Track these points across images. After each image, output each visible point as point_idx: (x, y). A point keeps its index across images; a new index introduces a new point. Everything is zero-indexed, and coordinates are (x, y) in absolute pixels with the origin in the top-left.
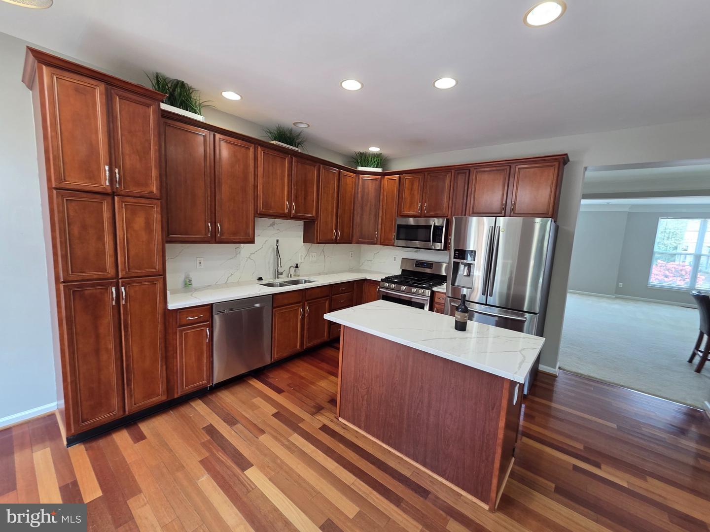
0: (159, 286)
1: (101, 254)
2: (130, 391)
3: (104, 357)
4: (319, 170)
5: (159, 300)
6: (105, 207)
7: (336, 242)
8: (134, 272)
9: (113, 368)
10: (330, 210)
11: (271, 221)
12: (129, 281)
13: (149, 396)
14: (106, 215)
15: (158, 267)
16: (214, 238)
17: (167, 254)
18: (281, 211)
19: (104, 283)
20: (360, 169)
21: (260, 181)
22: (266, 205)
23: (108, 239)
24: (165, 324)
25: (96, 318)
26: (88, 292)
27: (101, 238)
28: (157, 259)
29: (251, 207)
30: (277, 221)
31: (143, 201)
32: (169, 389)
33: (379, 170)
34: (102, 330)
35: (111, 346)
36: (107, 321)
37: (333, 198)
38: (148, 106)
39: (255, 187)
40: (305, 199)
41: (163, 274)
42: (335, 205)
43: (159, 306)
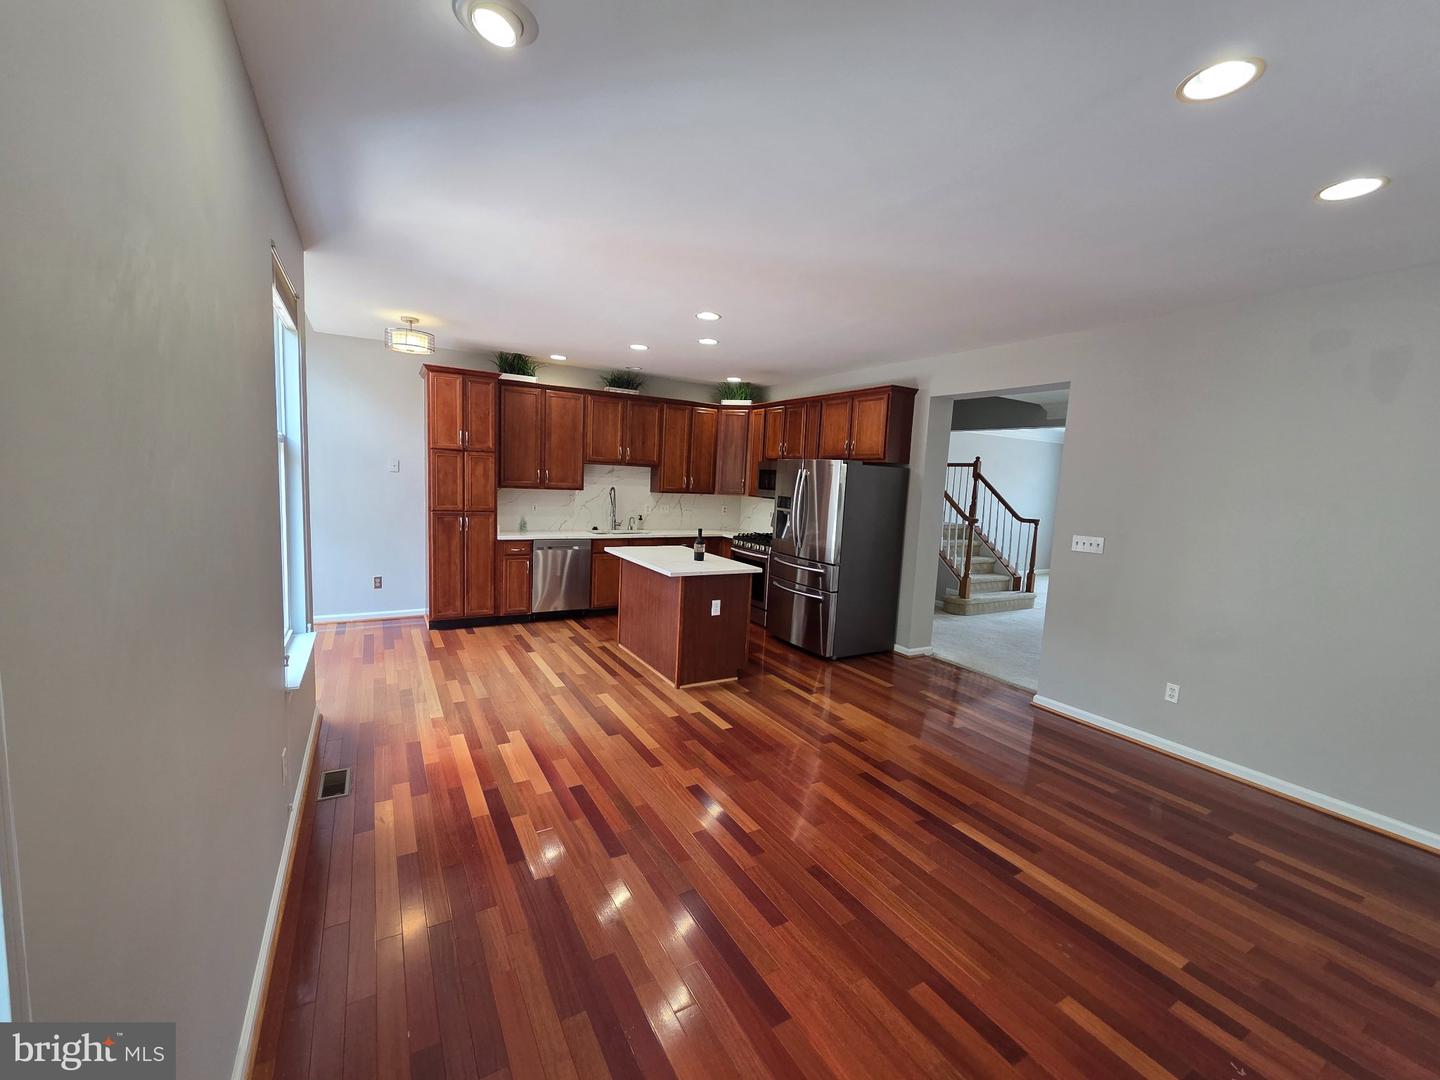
0: (491, 520)
1: (455, 493)
2: (468, 599)
3: (453, 568)
4: (661, 411)
5: (491, 530)
6: (459, 459)
7: (687, 491)
8: (474, 508)
9: (458, 578)
10: (678, 453)
11: (609, 467)
12: (472, 513)
13: (480, 607)
14: (459, 465)
15: (492, 505)
16: (542, 484)
17: (498, 495)
18: (613, 458)
19: (456, 514)
20: (725, 402)
21: (590, 429)
22: (596, 452)
23: (459, 481)
24: (495, 550)
25: (449, 539)
26: (446, 519)
27: (455, 482)
28: (491, 499)
29: (580, 455)
30: (616, 467)
31: (483, 454)
32: (496, 607)
33: (748, 403)
34: (453, 549)
35: (458, 561)
36: (456, 542)
37: (682, 441)
38: (488, 384)
39: (584, 435)
40: (643, 443)
41: (495, 511)
42: (685, 448)
43: (491, 537)
